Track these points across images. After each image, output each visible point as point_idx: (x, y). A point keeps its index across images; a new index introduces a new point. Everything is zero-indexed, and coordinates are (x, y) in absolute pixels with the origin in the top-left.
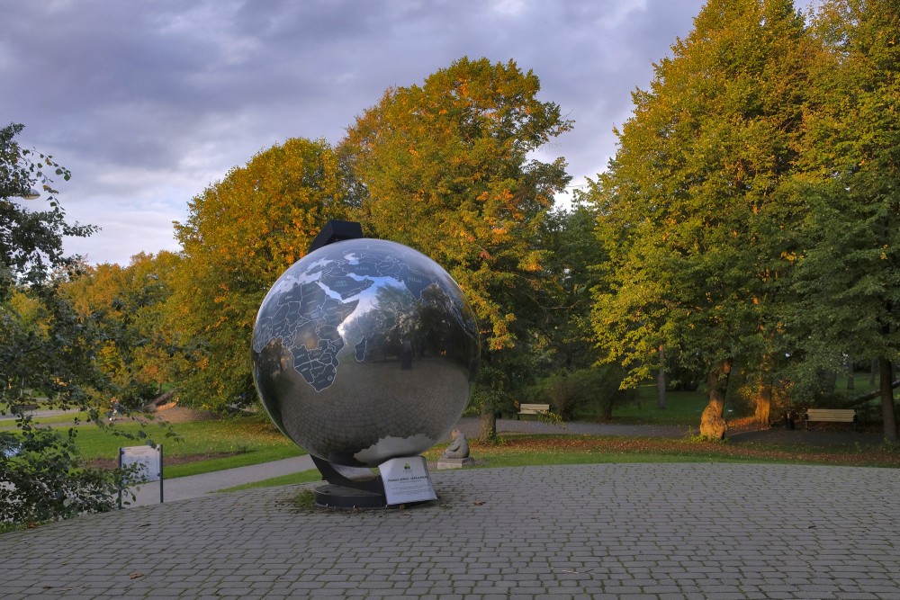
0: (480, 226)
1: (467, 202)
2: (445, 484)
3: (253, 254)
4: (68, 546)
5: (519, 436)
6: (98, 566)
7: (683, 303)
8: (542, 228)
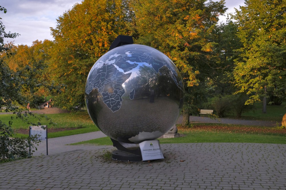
0: (184, 31)
1: (179, 20)
2: (167, 151)
3: (84, 42)
4: (10, 175)
5: (200, 124)
6: (22, 185)
7: (277, 67)
8: (213, 32)
